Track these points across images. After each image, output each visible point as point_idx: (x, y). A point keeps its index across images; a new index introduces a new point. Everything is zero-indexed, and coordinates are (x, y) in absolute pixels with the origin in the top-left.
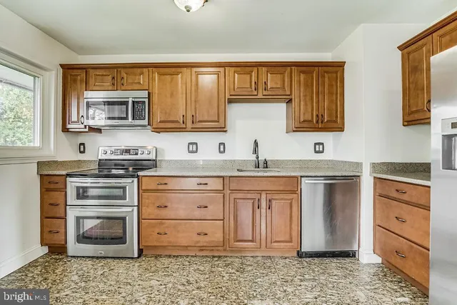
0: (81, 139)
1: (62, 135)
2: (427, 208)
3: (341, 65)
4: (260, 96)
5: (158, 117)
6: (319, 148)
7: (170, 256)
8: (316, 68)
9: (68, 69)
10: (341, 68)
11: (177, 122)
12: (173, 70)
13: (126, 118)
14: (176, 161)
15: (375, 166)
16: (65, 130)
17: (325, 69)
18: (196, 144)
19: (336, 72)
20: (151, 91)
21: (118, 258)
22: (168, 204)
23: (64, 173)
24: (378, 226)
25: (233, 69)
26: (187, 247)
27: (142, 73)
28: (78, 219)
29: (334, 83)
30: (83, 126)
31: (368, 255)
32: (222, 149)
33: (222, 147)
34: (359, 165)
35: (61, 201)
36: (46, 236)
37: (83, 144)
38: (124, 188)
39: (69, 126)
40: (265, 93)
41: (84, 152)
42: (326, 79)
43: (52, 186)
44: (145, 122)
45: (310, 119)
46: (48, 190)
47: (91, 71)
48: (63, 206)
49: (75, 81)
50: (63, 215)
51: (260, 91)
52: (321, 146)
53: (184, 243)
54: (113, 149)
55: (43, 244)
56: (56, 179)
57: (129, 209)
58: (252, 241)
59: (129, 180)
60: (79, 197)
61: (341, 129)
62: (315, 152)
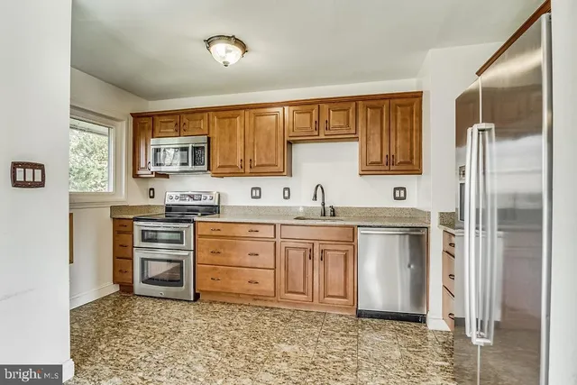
0: (151, 184)
1: (133, 181)
3: (418, 96)
4: (322, 136)
5: (217, 162)
6: (400, 193)
7: (224, 303)
8: (387, 101)
9: (137, 117)
10: (418, 99)
11: (236, 166)
12: (232, 112)
13: (187, 164)
14: (239, 207)
16: (136, 176)
17: (398, 101)
18: (260, 189)
19: (411, 105)
20: (210, 136)
21: (176, 300)
22: (222, 251)
23: (131, 217)
24: (444, 286)
25: (292, 108)
26: (239, 294)
27: (202, 118)
28: (143, 260)
29: (408, 118)
30: (150, 172)
32: (286, 195)
33: (287, 192)
35: (130, 244)
36: (118, 275)
37: (153, 189)
38: (181, 233)
39: (139, 172)
40: (328, 132)
41: (153, 197)
42: (399, 113)
43: (123, 229)
44: (205, 167)
45: (379, 160)
46: (120, 232)
47: (157, 118)
48: (131, 248)
49: (143, 128)
50: (130, 256)
51: (322, 131)
52: (402, 192)
53: (236, 290)
54: (178, 194)
55: (115, 282)
56: (125, 222)
57: (186, 253)
58: (303, 294)
59: (186, 225)
60: (144, 240)
61: (418, 172)
62: (395, 198)
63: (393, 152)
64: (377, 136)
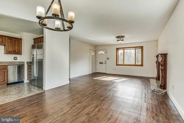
2: (31, 68)
10: (21, 40)
15: (27, 63)
24: (28, 74)
29: (19, 43)
31: (26, 81)
34: (24, 62)
45: (12, 51)
52: (16, 58)
61: (21, 54)
62: (14, 59)
63: (15, 50)
64: (11, 46)
